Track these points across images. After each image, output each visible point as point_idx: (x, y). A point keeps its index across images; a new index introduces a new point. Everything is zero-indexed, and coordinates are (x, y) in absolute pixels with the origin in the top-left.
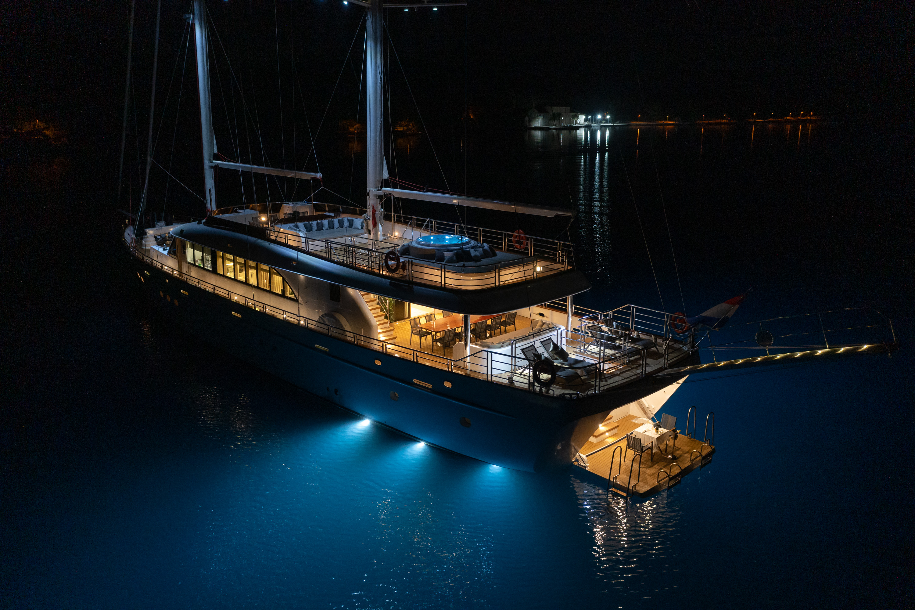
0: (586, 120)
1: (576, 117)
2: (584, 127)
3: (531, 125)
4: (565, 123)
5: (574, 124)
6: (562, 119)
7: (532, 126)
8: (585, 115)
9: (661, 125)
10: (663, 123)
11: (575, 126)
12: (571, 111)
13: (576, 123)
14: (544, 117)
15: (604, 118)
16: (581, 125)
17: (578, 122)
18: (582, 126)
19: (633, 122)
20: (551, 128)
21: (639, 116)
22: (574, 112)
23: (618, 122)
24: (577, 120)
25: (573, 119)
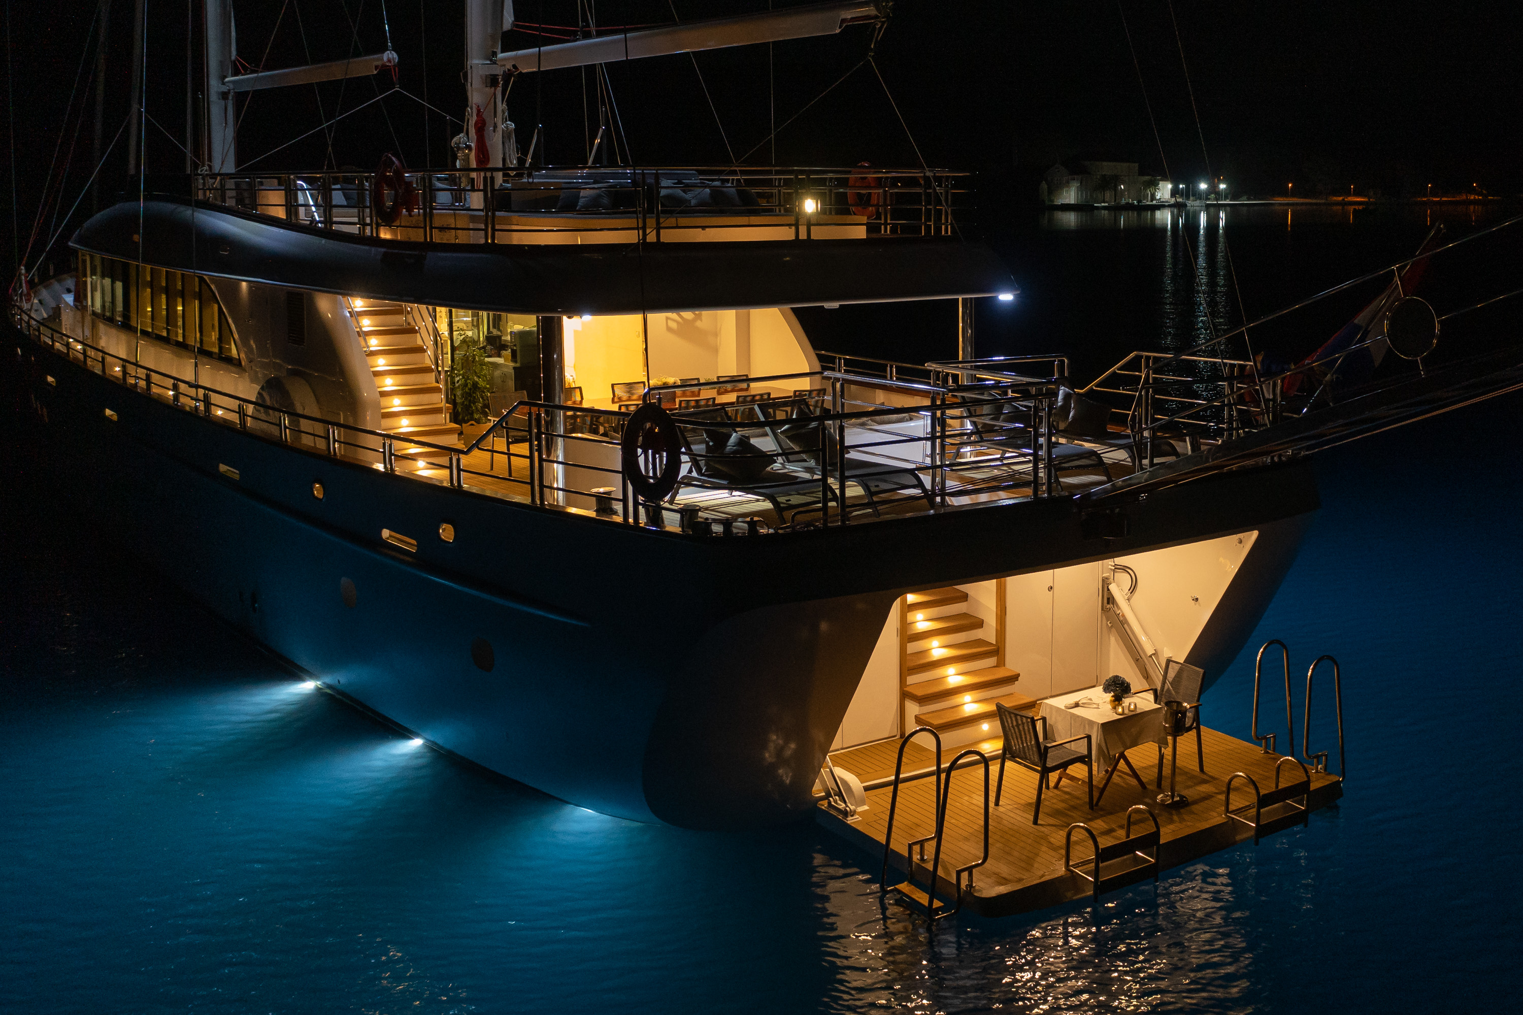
0: (1174, 193)
1: (1154, 184)
2: (1170, 206)
3: (1053, 201)
4: (1129, 198)
5: (1147, 201)
6: (1121, 188)
7: (1055, 203)
8: (1172, 182)
9: (1338, 204)
10: (1343, 200)
11: (1151, 203)
12: (1142, 173)
13: (1153, 197)
14: (1081, 183)
15: (1213, 189)
16: (1163, 202)
17: (1158, 197)
18: (1166, 204)
19: (1277, 199)
20: (1097, 208)
21: (1290, 185)
22: (1148, 175)
23: (1245, 198)
24: (1155, 191)
25: (1145, 189)
